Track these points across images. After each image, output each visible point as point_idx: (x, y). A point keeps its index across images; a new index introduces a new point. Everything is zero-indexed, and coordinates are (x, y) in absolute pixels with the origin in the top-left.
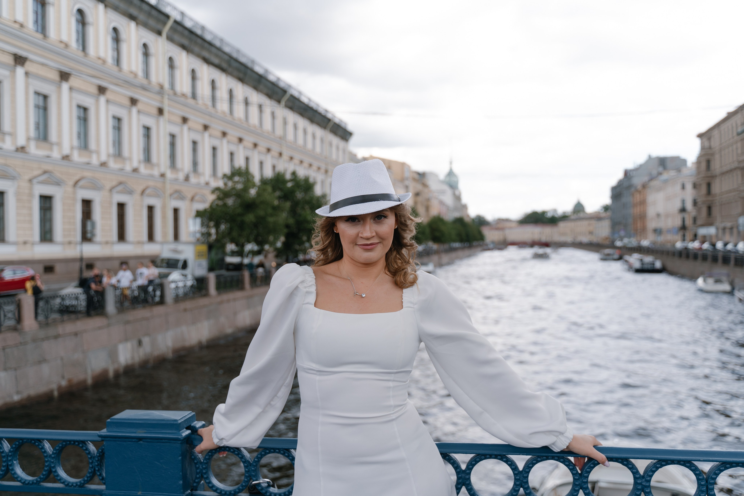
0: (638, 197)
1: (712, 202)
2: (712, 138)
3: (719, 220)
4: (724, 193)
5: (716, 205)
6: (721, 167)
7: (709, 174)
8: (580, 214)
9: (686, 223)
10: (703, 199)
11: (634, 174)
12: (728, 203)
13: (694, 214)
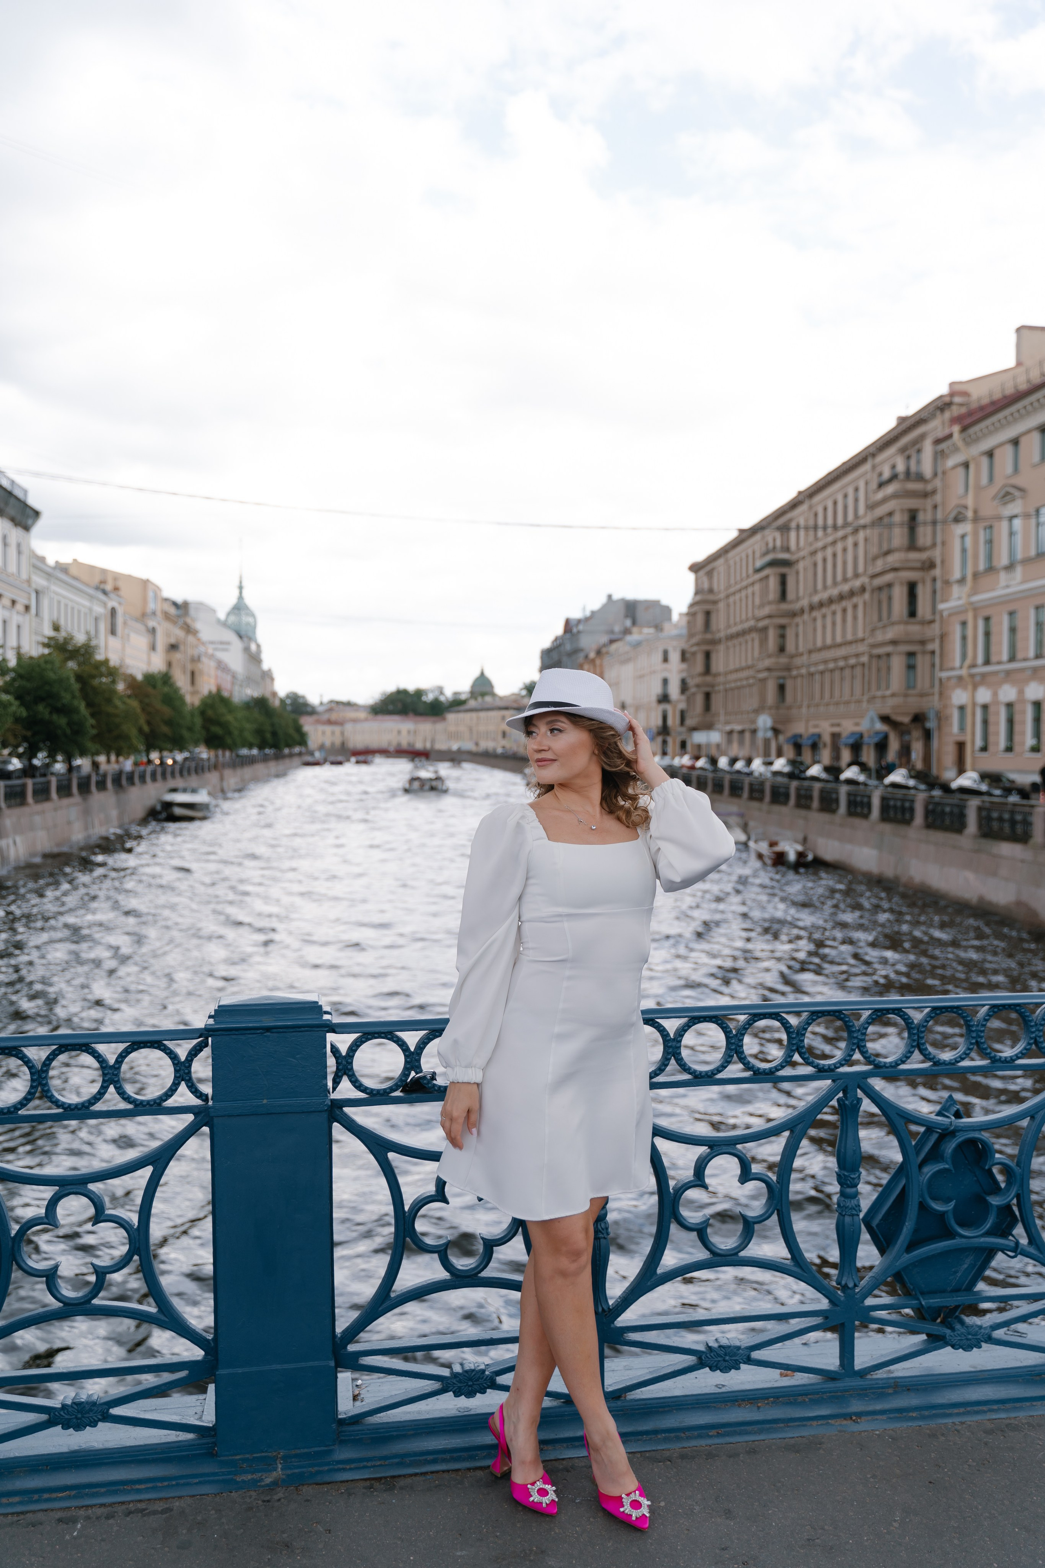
1: (713, 686)
2: (715, 574)
3: (722, 718)
4: (731, 672)
5: (719, 692)
6: (728, 626)
7: (709, 636)
8: (488, 699)
9: (670, 722)
10: (698, 680)
11: (581, 627)
12: (739, 688)
13: (682, 706)
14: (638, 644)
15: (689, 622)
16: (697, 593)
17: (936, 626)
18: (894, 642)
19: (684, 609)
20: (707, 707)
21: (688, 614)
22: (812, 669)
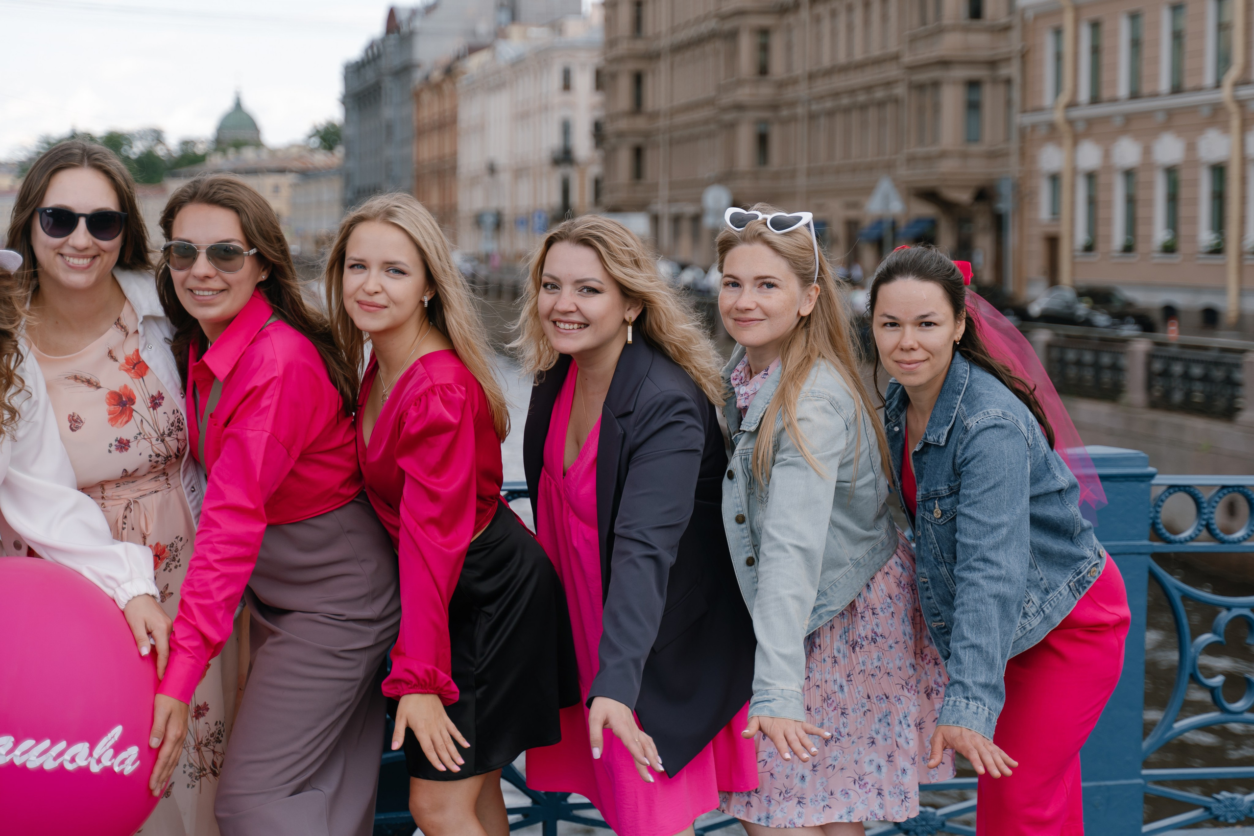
1: (647, 135)
3: (662, 191)
4: (677, 111)
5: (659, 144)
6: (673, 29)
7: (640, 46)
9: (574, 198)
10: (622, 124)
11: (414, 24)
12: (691, 137)
13: (595, 170)
15: (607, 19)
17: (1015, 36)
18: (944, 63)
20: (638, 172)
21: (605, 5)
22: (815, 107)
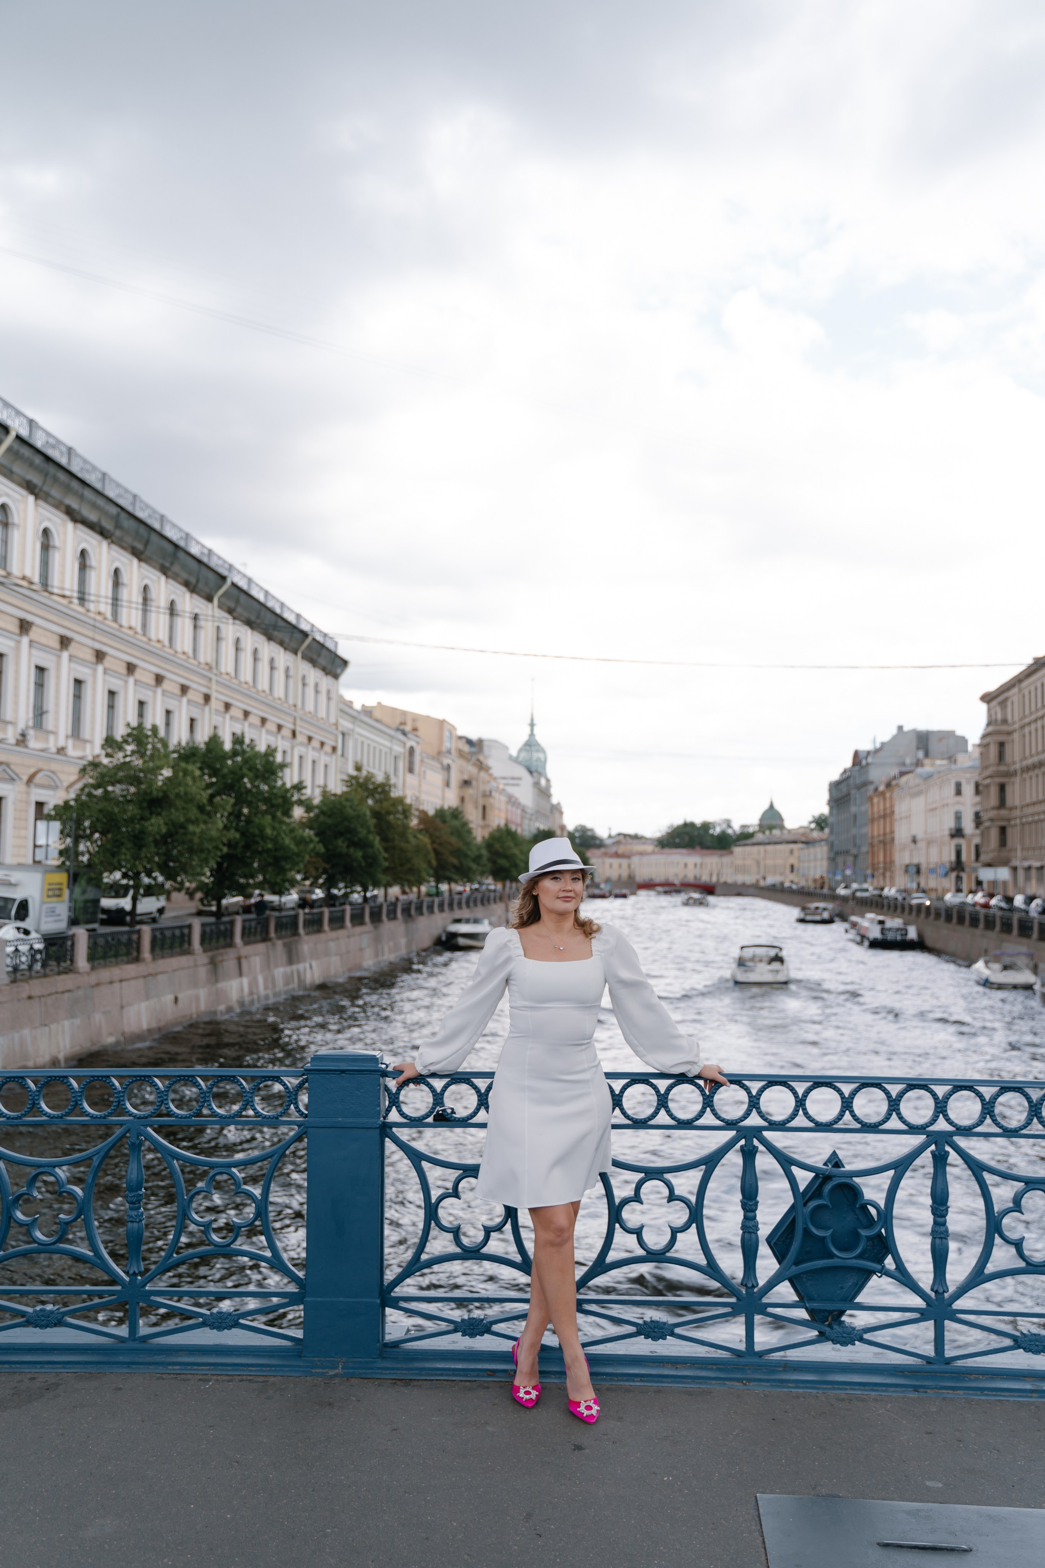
0: (878, 805)
1: (1009, 820)
2: (1009, 703)
3: (1019, 854)
4: (1028, 805)
5: (1016, 825)
6: (1024, 758)
7: (1003, 768)
8: (776, 832)
9: (964, 857)
10: (992, 814)
11: (870, 760)
12: (1036, 822)
13: (977, 840)
14: (929, 777)
15: (981, 754)
16: (989, 724)
19: (977, 741)
20: (1003, 842)
21: (980, 745)
